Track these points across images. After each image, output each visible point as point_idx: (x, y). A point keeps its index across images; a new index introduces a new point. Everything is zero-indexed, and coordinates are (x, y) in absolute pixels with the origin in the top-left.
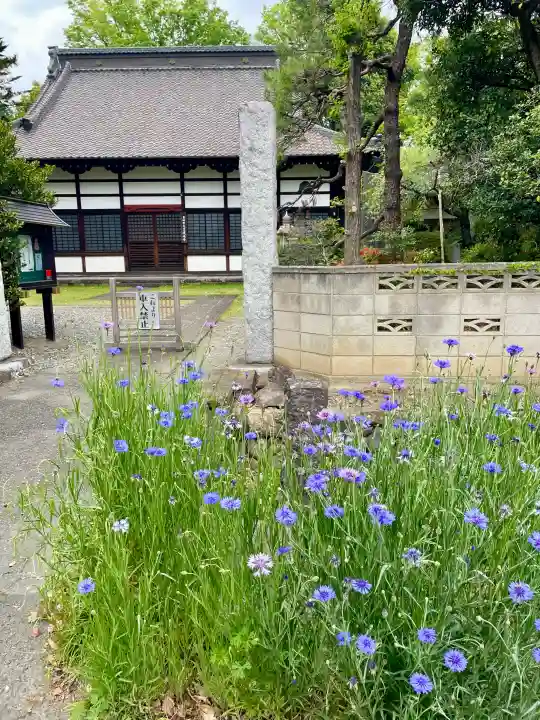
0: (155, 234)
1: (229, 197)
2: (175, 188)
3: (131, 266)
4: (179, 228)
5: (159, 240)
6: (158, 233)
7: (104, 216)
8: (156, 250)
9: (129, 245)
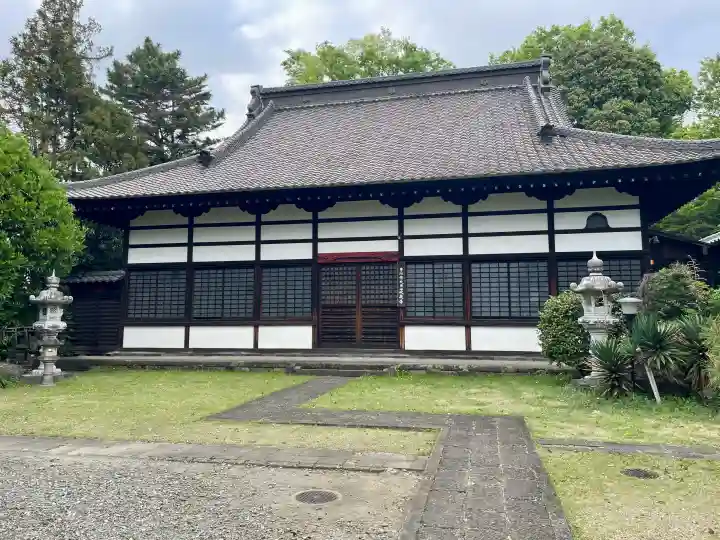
0: (358, 294)
1: (471, 239)
2: (392, 229)
3: (321, 342)
4: (395, 286)
5: (364, 302)
6: (363, 292)
7: (289, 269)
8: (358, 317)
9: (321, 310)
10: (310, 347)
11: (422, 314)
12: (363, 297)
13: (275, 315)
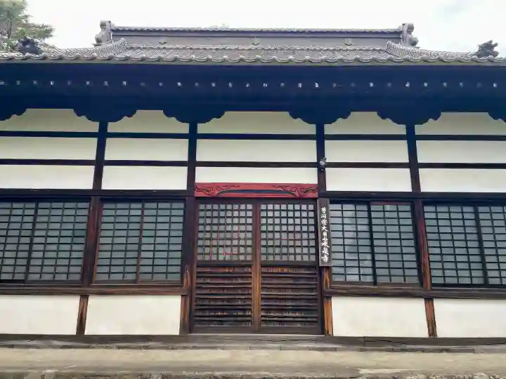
3: (195, 322)
5: (264, 258)
6: (264, 243)
7: (147, 205)
8: (256, 282)
9: (196, 270)
10: (177, 333)
11: (356, 278)
12: (263, 250)
13: (120, 277)
